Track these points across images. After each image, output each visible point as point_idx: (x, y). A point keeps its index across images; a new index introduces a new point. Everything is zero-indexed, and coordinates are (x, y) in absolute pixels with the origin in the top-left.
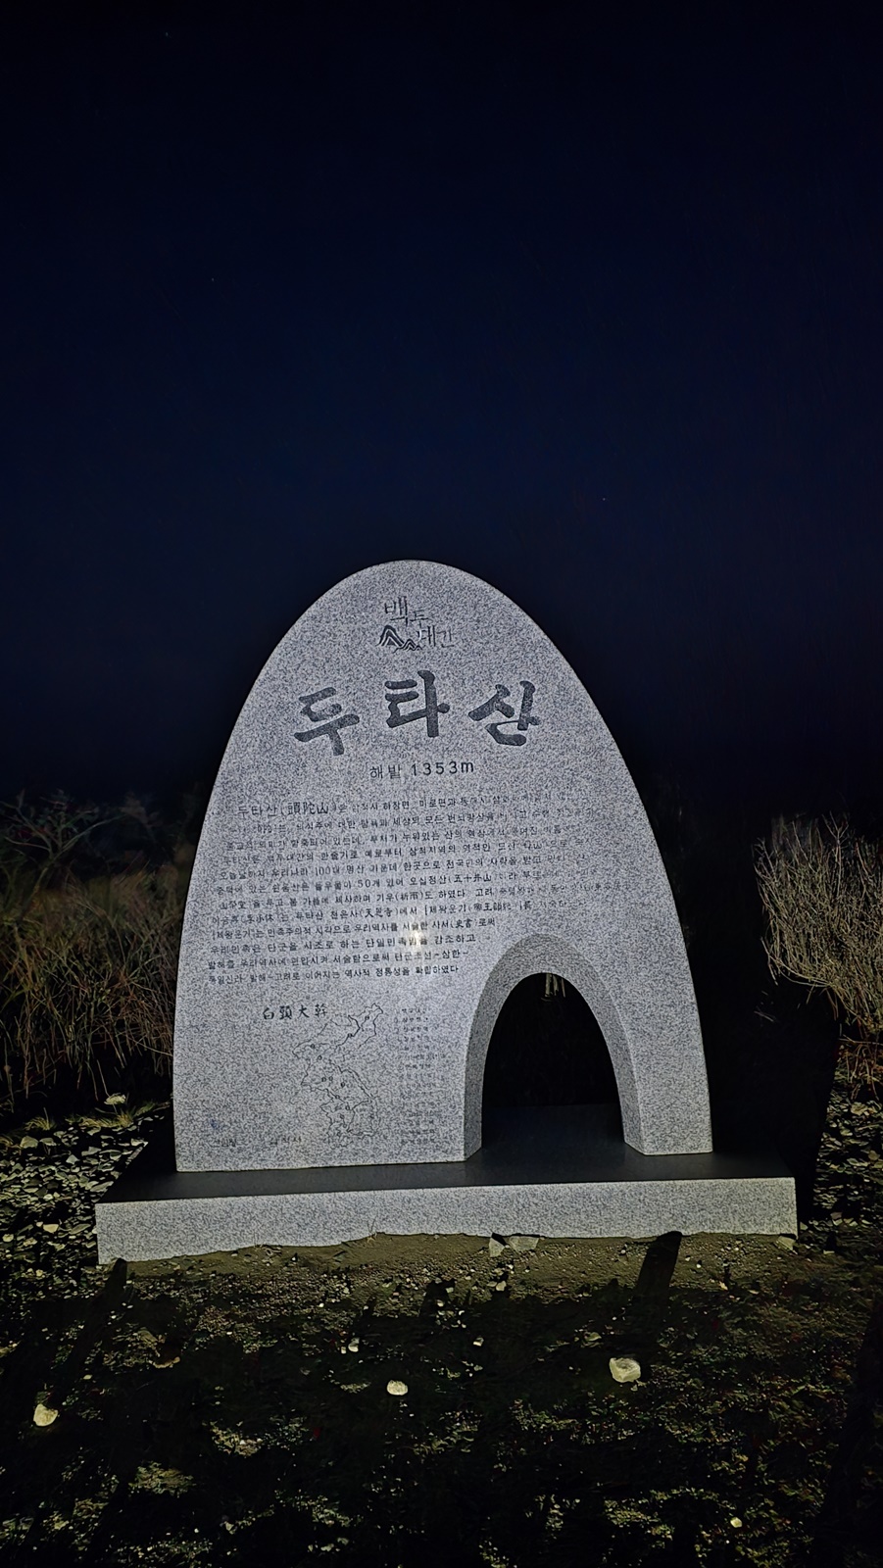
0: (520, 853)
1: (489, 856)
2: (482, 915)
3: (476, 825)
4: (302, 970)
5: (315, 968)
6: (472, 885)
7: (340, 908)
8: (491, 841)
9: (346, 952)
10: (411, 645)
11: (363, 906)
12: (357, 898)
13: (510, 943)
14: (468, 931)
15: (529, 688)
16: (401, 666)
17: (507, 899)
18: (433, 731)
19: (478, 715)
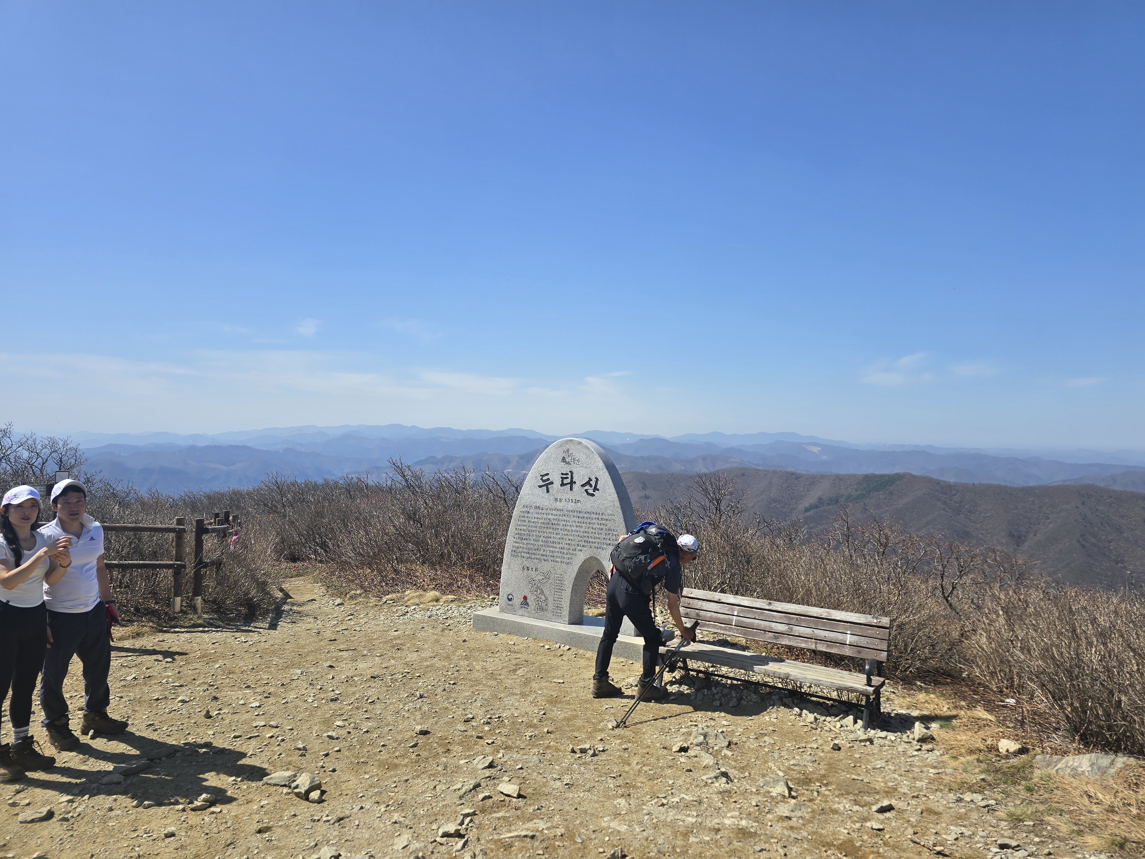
0: (591, 530)
1: (582, 530)
2: (579, 548)
3: (580, 520)
4: (533, 556)
5: (536, 557)
6: (577, 538)
7: (544, 539)
8: (584, 525)
9: (544, 553)
10: (569, 463)
11: (550, 540)
12: (548, 537)
13: (585, 558)
14: (575, 552)
15: (597, 479)
16: (566, 469)
17: (586, 544)
18: (571, 489)
19: (583, 486)
